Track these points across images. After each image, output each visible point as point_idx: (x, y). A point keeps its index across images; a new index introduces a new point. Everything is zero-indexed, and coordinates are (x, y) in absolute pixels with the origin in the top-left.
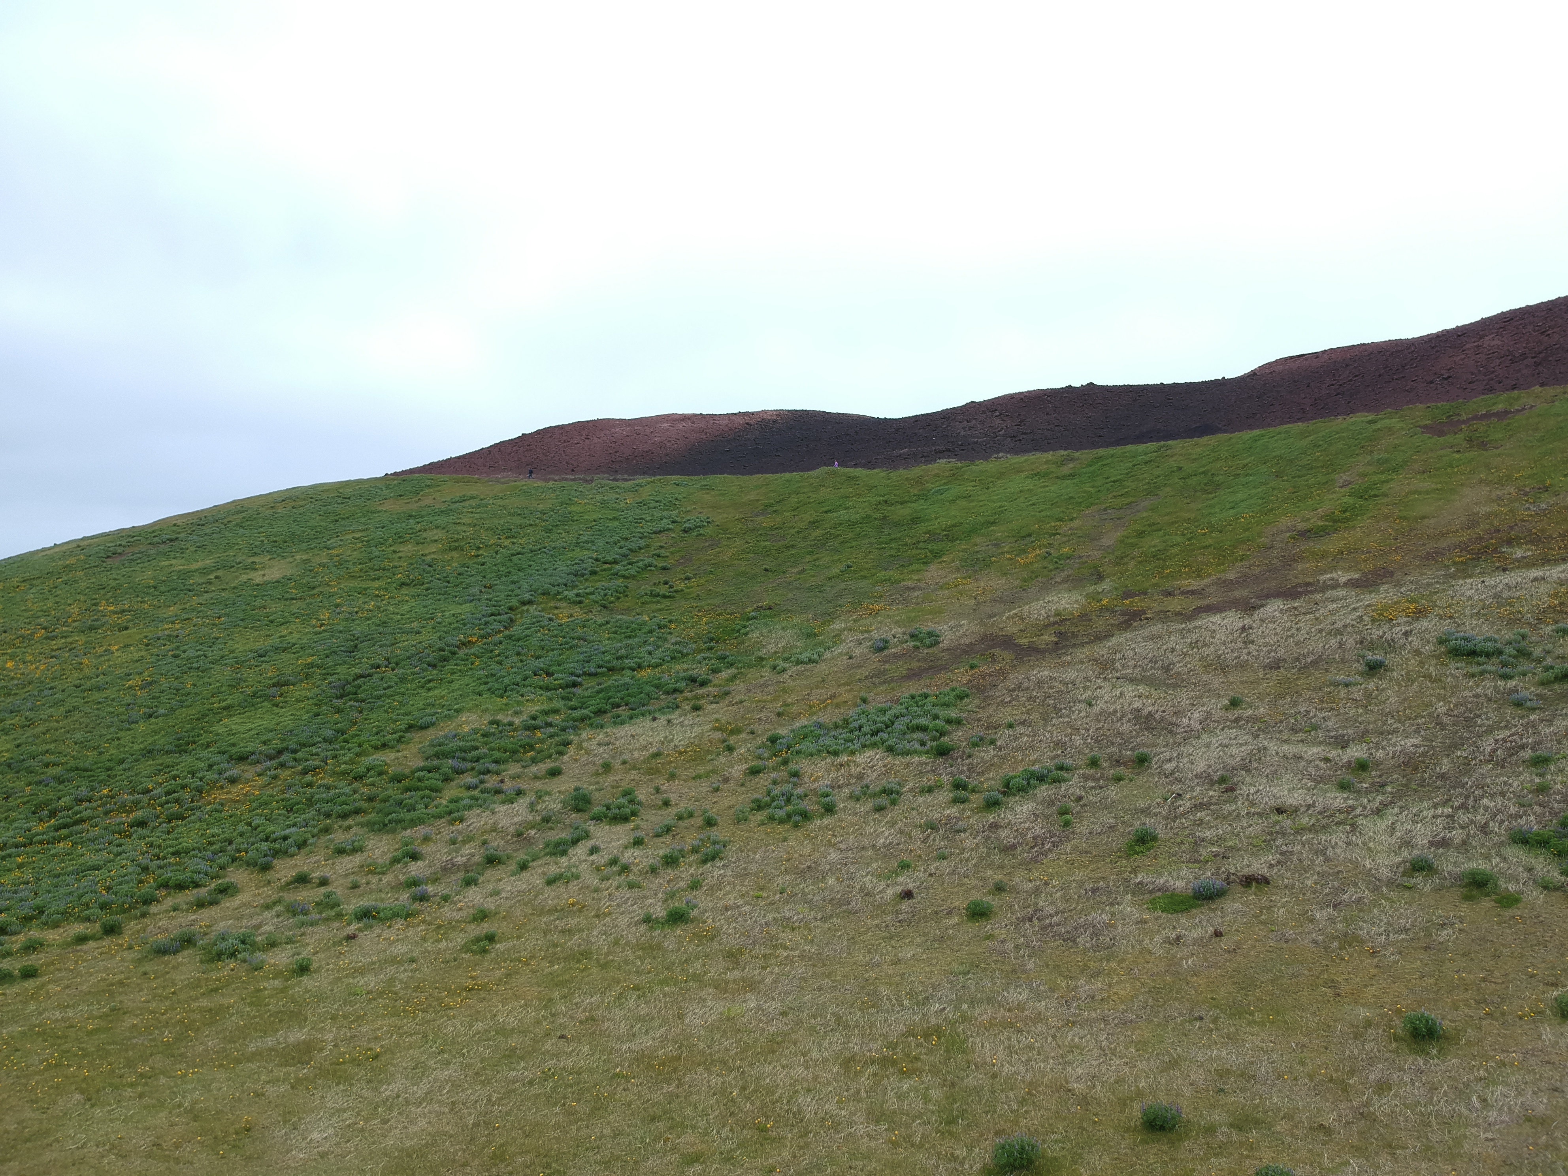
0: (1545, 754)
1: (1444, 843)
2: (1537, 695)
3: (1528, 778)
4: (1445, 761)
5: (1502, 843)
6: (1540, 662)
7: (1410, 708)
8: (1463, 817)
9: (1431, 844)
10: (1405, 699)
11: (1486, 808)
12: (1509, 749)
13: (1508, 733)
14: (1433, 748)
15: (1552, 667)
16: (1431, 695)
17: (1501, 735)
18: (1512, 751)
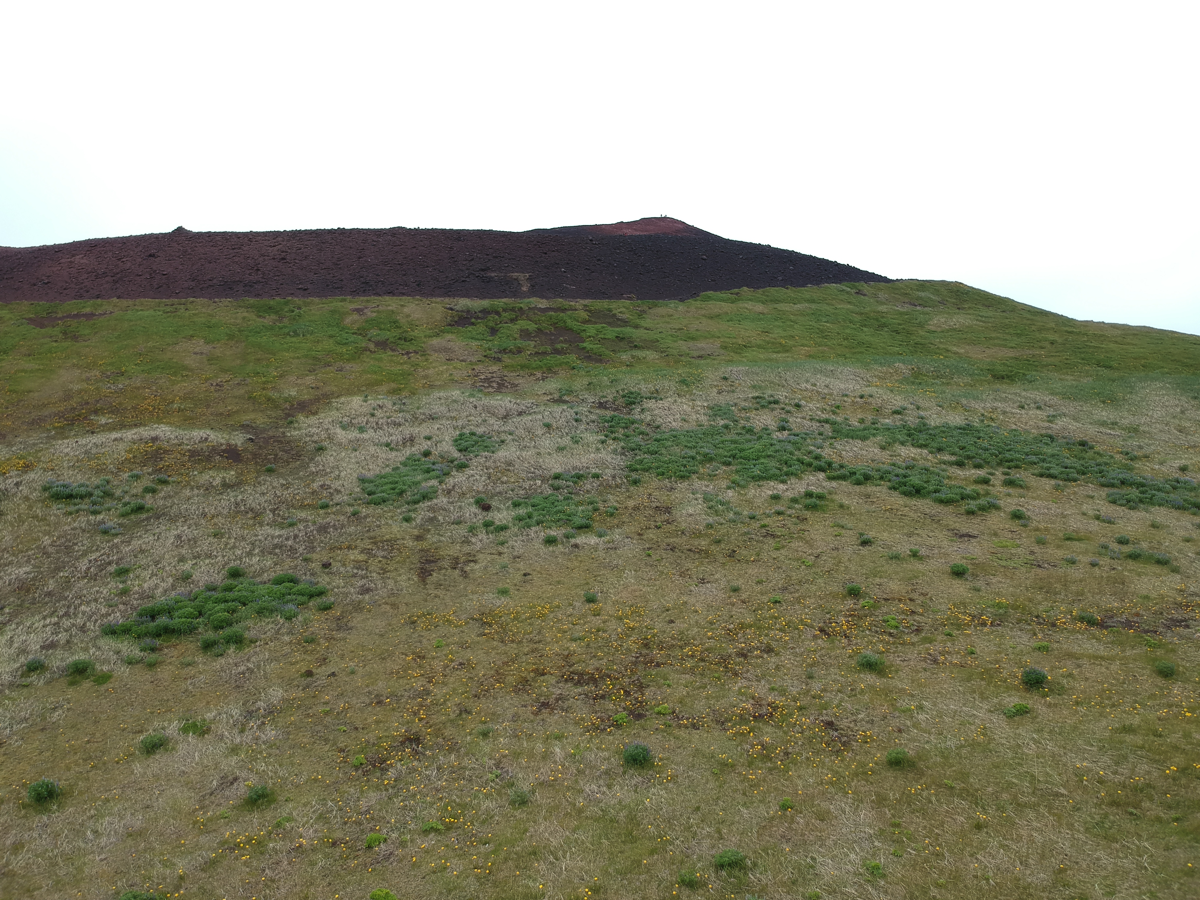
0: (127, 566)
1: (53, 645)
2: (119, 524)
3: (114, 585)
4: (51, 581)
5: (97, 637)
6: (120, 500)
7: (21, 543)
8: (66, 623)
9: (42, 648)
10: (18, 537)
11: (84, 613)
12: (99, 566)
13: (98, 554)
14: (42, 573)
15: (129, 503)
16: (39, 531)
17: (93, 556)
18: (102, 568)
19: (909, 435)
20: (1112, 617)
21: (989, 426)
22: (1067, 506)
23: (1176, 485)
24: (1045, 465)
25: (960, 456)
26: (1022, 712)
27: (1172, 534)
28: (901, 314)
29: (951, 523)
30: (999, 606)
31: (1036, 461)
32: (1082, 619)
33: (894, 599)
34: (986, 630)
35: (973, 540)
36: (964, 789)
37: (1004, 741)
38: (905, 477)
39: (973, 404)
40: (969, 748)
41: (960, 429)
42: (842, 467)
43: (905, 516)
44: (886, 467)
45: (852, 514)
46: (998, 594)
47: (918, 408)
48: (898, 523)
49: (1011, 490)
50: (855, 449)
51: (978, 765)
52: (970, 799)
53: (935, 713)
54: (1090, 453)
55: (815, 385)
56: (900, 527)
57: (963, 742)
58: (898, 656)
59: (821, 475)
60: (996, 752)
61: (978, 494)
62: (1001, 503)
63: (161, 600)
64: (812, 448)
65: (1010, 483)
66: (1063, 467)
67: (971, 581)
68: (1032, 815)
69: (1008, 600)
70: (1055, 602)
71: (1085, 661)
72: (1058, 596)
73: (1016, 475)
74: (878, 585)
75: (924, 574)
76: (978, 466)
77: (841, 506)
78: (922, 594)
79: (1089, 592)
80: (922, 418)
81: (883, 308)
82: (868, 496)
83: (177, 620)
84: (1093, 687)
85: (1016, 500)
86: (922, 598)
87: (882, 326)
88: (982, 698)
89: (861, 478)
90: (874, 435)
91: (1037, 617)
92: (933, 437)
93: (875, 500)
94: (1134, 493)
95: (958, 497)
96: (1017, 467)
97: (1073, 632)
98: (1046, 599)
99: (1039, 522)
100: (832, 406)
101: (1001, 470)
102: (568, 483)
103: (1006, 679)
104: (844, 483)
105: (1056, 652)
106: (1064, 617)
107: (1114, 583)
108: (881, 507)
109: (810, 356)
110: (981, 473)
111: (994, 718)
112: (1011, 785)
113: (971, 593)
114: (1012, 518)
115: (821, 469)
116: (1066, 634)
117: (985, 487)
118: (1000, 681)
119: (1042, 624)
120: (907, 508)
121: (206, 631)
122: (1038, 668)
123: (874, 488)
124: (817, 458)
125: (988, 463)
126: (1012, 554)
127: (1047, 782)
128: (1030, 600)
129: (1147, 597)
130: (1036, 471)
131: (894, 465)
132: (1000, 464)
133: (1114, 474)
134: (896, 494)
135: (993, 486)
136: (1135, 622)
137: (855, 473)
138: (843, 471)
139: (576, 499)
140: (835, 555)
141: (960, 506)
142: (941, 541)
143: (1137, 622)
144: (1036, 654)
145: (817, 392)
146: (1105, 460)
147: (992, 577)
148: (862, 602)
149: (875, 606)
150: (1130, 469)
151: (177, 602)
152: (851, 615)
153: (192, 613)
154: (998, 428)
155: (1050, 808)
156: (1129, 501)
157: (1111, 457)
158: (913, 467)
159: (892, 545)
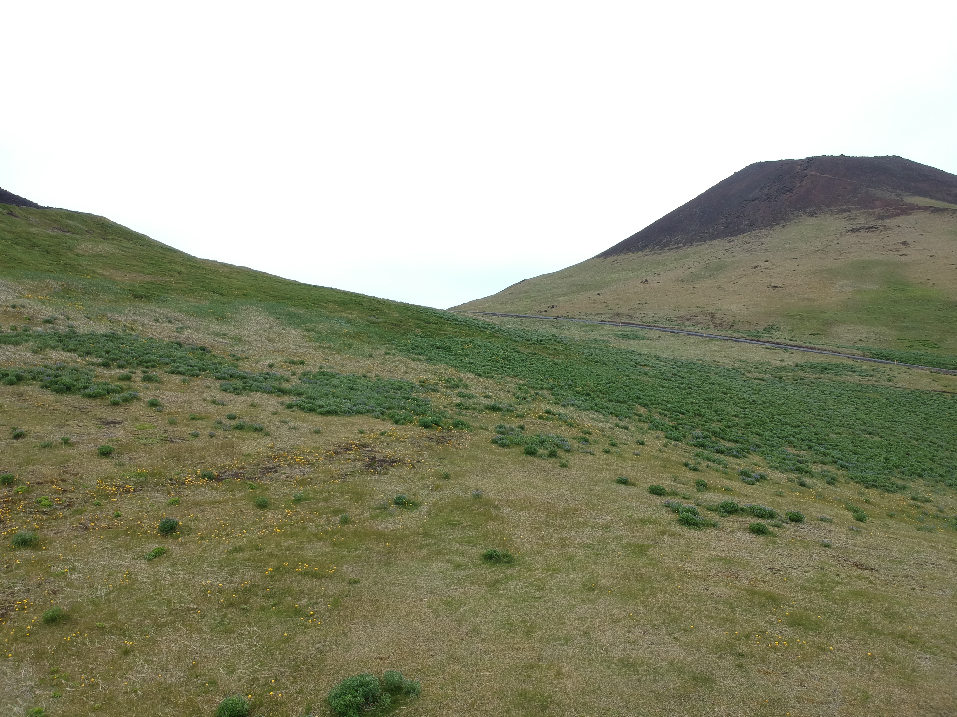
19: (60, 341)
20: (225, 472)
21: (130, 334)
22: (192, 395)
23: (267, 377)
24: (175, 365)
25: (106, 358)
26: (159, 554)
27: (265, 410)
28: (52, 237)
29: (99, 413)
30: (140, 475)
31: (168, 362)
32: (204, 476)
33: (47, 482)
34: (129, 495)
35: (118, 426)
36: (113, 626)
37: (145, 580)
38: (56, 376)
39: (117, 317)
40: (117, 593)
41: (106, 336)
43: (57, 410)
44: (38, 369)
45: (5, 412)
46: (139, 466)
47: (68, 319)
48: (50, 417)
49: (149, 385)
50: (7, 353)
51: (125, 604)
52: (118, 632)
53: (86, 571)
54: (208, 356)
56: (52, 420)
57: (112, 589)
58: (52, 530)
60: (139, 590)
61: (122, 389)
62: (141, 395)
65: (148, 379)
66: (188, 366)
67: (116, 459)
68: (169, 630)
69: (147, 470)
70: (184, 466)
71: (207, 506)
72: (186, 462)
73: (153, 373)
74: (31, 471)
75: (74, 458)
76: (121, 367)
78: (73, 474)
79: (209, 456)
80: (72, 327)
81: (34, 230)
82: (21, 395)
84: (213, 524)
85: (153, 392)
86: (73, 478)
87: (34, 245)
88: (127, 550)
89: (14, 379)
90: (26, 341)
91: (170, 480)
92: (82, 343)
93: (27, 398)
94: (239, 383)
95: (105, 392)
96: (153, 367)
97: (198, 486)
98: (177, 465)
99: (171, 408)
101: (141, 369)
103: (147, 531)
105: (185, 504)
106: (191, 477)
107: (227, 447)
108: (33, 404)
110: (124, 372)
111: (137, 564)
112: (152, 612)
113: (116, 468)
114: (150, 406)
116: (192, 488)
117: (128, 383)
118: (142, 533)
119: (175, 484)
120: (58, 403)
122: (171, 517)
123: (27, 388)
125: (130, 364)
126: (150, 434)
127: (180, 602)
128: (165, 468)
129: (249, 455)
130: (168, 370)
131: (46, 366)
132: (140, 364)
133: (225, 370)
134: (47, 392)
135: (134, 382)
136: (241, 473)
137: (7, 375)
141: (106, 399)
142: (90, 429)
143: (243, 473)
144: (170, 508)
146: (218, 360)
147: (134, 454)
148: (16, 488)
149: (29, 491)
150: (236, 367)
152: (5, 502)
154: (138, 336)
155: (183, 622)
156: (235, 389)
157: (223, 358)
158: (64, 368)
159: (44, 436)
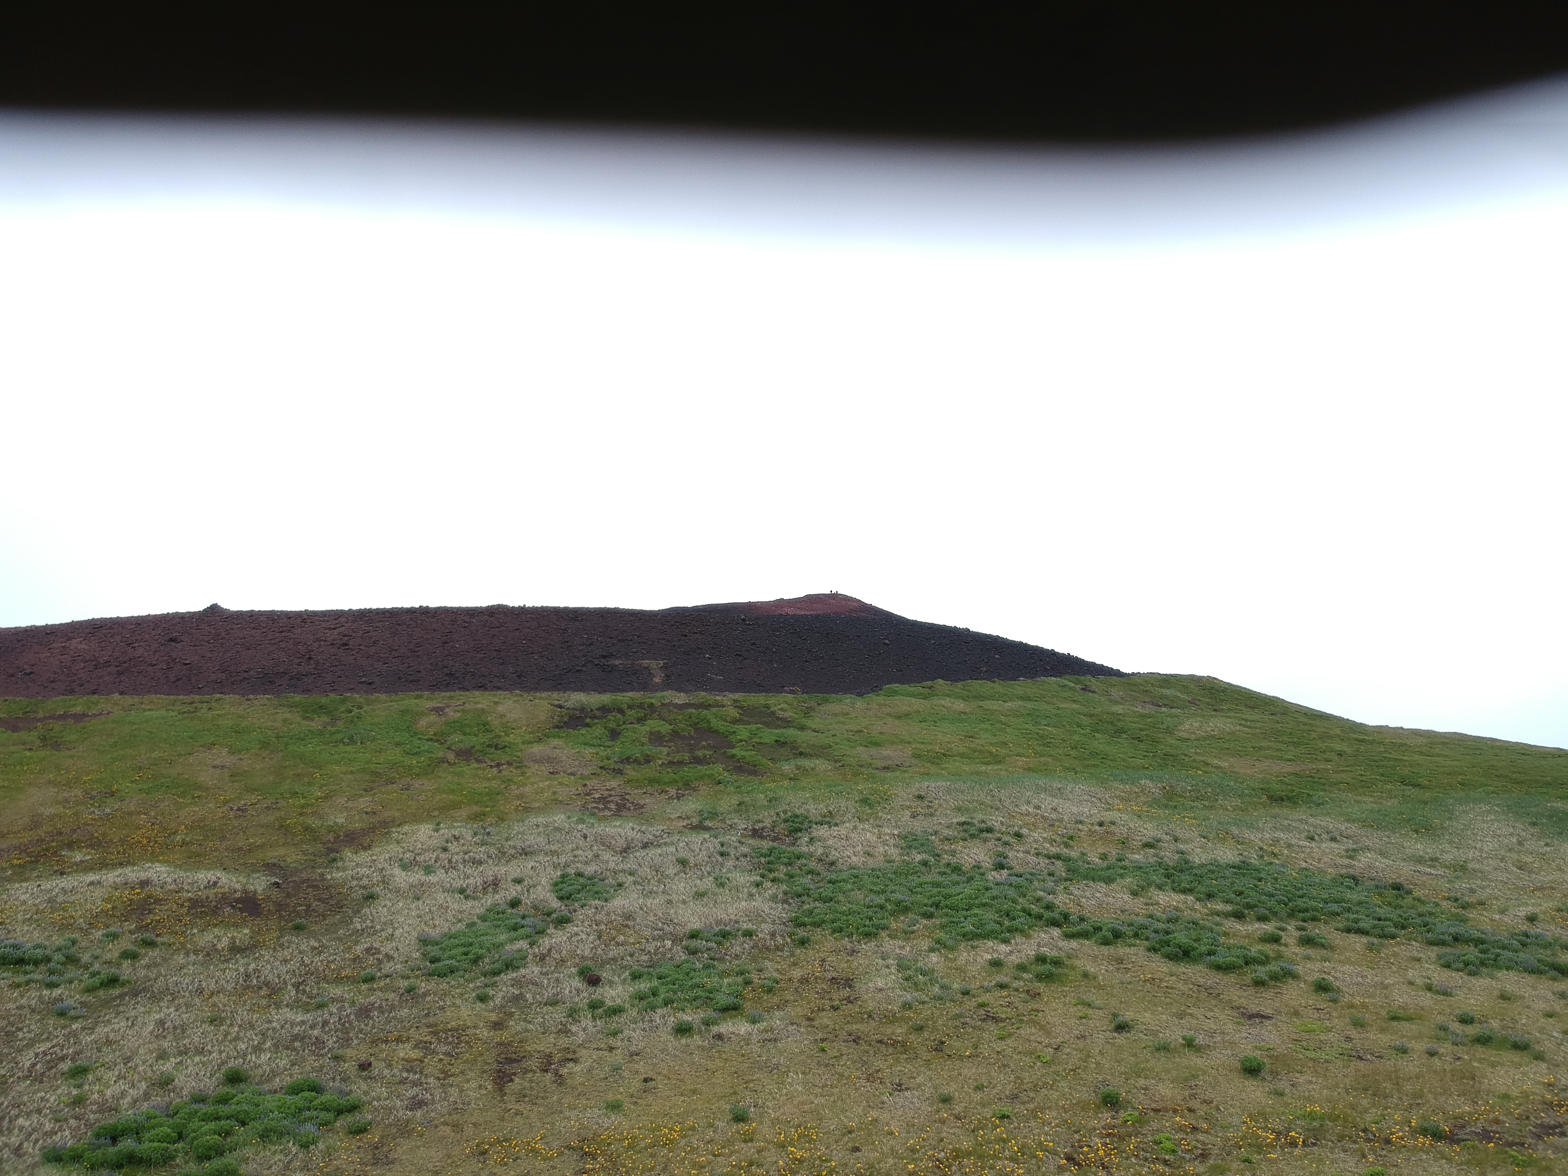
0: (84, 1063)
2: (81, 1003)
3: (66, 1090)
6: (88, 969)
11: (21, 1129)
12: (49, 1062)
13: (49, 1045)
15: (98, 973)
17: (42, 1048)
18: (51, 1065)
19: (1168, 876)
20: (1463, 1126)
21: (1271, 863)
22: (1388, 972)
23: (1525, 940)
24: (1352, 916)
25: (1238, 904)
27: (1528, 1008)
28: (1142, 716)
29: (1235, 998)
30: (1312, 1116)
31: (1339, 911)
32: (1424, 1131)
33: (1166, 1110)
34: (1297, 1152)
35: (1267, 1023)
38: (1167, 933)
39: (1248, 835)
41: (1234, 867)
42: (1082, 919)
43: (1172, 988)
44: (1140, 920)
45: (1100, 987)
46: (1309, 1099)
47: (1176, 840)
48: (1163, 999)
49: (1310, 952)
50: (1098, 895)
54: (1408, 900)
55: (1039, 808)
56: (1167, 1004)
59: (1056, 932)
61: (1267, 957)
62: (1299, 969)
63: (127, 1114)
64: (1042, 893)
65: (1307, 941)
66: (1374, 918)
67: (1270, 1082)
69: (1322, 1108)
70: (1386, 1109)
72: (1390, 1100)
73: (1316, 930)
74: (1143, 1089)
75: (1204, 1073)
76: (1262, 919)
77: (1085, 975)
78: (1205, 1101)
79: (1430, 1092)
80: (1183, 853)
81: (1118, 709)
82: (1120, 961)
83: (147, 1145)
85: (1318, 965)
86: (1205, 1107)
87: (1120, 732)
89: (1109, 935)
90: (1122, 876)
91: (1364, 1131)
92: (1199, 878)
93: (1129, 966)
94: (1472, 952)
95: (1241, 962)
96: (1314, 919)
97: (1416, 1149)
98: (1374, 1105)
99: (1352, 995)
100: (1063, 836)
101: (1294, 923)
102: (710, 944)
104: (1087, 942)
106: (1400, 1129)
107: (1462, 1078)
108: (1138, 976)
109: (1029, 769)
110: (1268, 927)
113: (1271, 1099)
114: (1316, 991)
115: (1055, 923)
116: (1405, 1153)
117: (1275, 947)
119: (1372, 1140)
120: (1174, 978)
121: (186, 1162)
123: (1127, 950)
124: (1049, 907)
125: (1275, 914)
126: (1321, 1042)
128: (1353, 1107)
129: (1506, 1097)
130: (1340, 925)
131: (1151, 917)
132: (1291, 915)
133: (1444, 927)
134: (1156, 957)
135: (1286, 945)
136: (1495, 1132)
137: (1100, 929)
138: (1084, 926)
139: (721, 967)
140: (1081, 1045)
141: (1245, 974)
142: (1224, 1024)
143: (1498, 1132)
145: (1043, 817)
146: (1428, 908)
147: (1298, 1075)
148: (1123, 1115)
149: (1141, 1121)
150: (1464, 921)
151: (149, 1118)
152: (1109, 1135)
153: (168, 1135)
154: (1283, 866)
156: (1467, 964)
157: (1437, 905)
158: (1177, 921)
159: (1157, 1031)
